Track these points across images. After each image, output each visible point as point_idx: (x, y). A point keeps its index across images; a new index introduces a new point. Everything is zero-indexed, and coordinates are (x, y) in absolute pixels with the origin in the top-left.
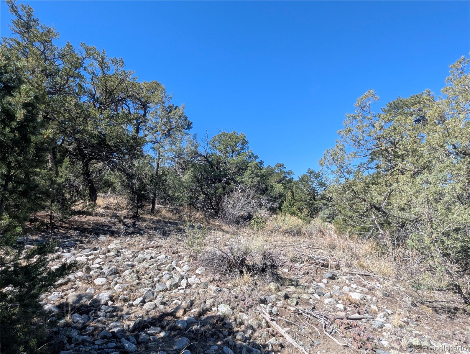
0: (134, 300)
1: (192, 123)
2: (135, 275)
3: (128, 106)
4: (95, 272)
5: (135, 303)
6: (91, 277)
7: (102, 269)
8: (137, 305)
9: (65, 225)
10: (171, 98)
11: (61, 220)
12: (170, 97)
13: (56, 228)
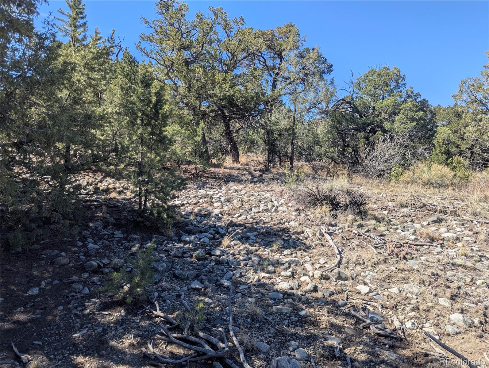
0: (234, 215)
1: (332, 66)
2: (240, 202)
3: (263, 58)
4: (215, 200)
5: (234, 216)
6: (212, 202)
7: (220, 199)
8: (236, 217)
9: (205, 175)
10: (305, 41)
11: (203, 171)
12: (303, 40)
13: (199, 177)
